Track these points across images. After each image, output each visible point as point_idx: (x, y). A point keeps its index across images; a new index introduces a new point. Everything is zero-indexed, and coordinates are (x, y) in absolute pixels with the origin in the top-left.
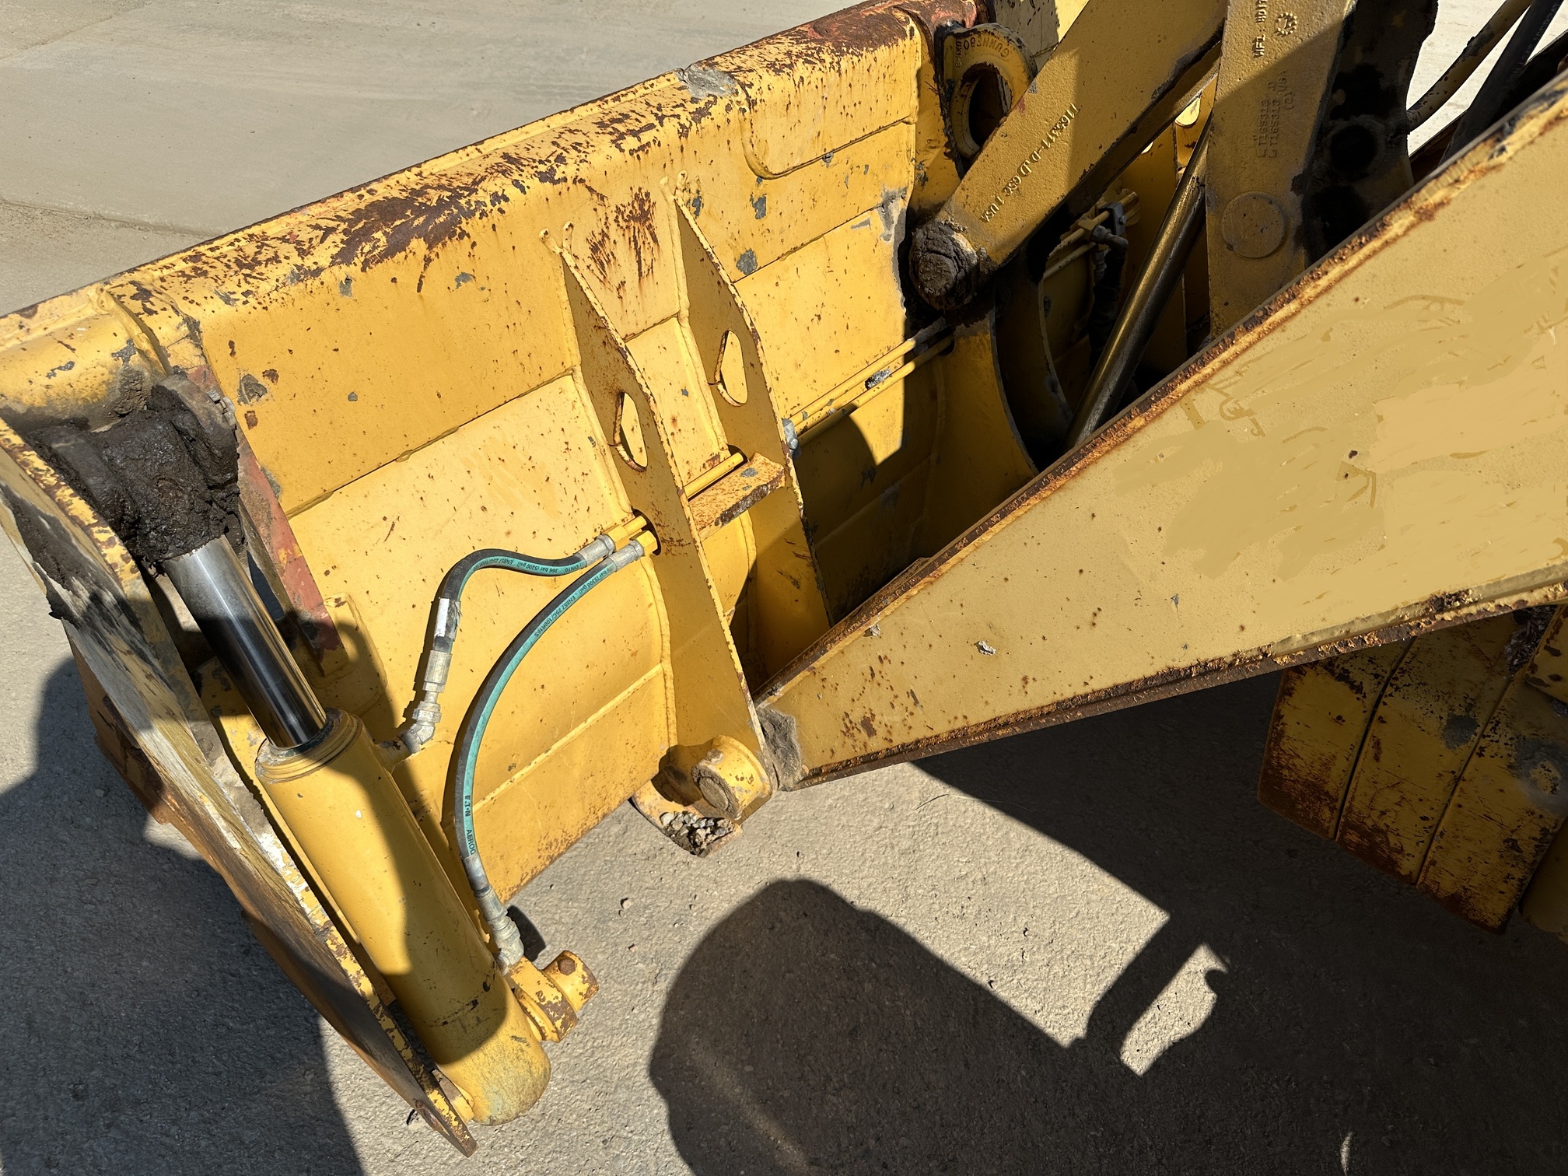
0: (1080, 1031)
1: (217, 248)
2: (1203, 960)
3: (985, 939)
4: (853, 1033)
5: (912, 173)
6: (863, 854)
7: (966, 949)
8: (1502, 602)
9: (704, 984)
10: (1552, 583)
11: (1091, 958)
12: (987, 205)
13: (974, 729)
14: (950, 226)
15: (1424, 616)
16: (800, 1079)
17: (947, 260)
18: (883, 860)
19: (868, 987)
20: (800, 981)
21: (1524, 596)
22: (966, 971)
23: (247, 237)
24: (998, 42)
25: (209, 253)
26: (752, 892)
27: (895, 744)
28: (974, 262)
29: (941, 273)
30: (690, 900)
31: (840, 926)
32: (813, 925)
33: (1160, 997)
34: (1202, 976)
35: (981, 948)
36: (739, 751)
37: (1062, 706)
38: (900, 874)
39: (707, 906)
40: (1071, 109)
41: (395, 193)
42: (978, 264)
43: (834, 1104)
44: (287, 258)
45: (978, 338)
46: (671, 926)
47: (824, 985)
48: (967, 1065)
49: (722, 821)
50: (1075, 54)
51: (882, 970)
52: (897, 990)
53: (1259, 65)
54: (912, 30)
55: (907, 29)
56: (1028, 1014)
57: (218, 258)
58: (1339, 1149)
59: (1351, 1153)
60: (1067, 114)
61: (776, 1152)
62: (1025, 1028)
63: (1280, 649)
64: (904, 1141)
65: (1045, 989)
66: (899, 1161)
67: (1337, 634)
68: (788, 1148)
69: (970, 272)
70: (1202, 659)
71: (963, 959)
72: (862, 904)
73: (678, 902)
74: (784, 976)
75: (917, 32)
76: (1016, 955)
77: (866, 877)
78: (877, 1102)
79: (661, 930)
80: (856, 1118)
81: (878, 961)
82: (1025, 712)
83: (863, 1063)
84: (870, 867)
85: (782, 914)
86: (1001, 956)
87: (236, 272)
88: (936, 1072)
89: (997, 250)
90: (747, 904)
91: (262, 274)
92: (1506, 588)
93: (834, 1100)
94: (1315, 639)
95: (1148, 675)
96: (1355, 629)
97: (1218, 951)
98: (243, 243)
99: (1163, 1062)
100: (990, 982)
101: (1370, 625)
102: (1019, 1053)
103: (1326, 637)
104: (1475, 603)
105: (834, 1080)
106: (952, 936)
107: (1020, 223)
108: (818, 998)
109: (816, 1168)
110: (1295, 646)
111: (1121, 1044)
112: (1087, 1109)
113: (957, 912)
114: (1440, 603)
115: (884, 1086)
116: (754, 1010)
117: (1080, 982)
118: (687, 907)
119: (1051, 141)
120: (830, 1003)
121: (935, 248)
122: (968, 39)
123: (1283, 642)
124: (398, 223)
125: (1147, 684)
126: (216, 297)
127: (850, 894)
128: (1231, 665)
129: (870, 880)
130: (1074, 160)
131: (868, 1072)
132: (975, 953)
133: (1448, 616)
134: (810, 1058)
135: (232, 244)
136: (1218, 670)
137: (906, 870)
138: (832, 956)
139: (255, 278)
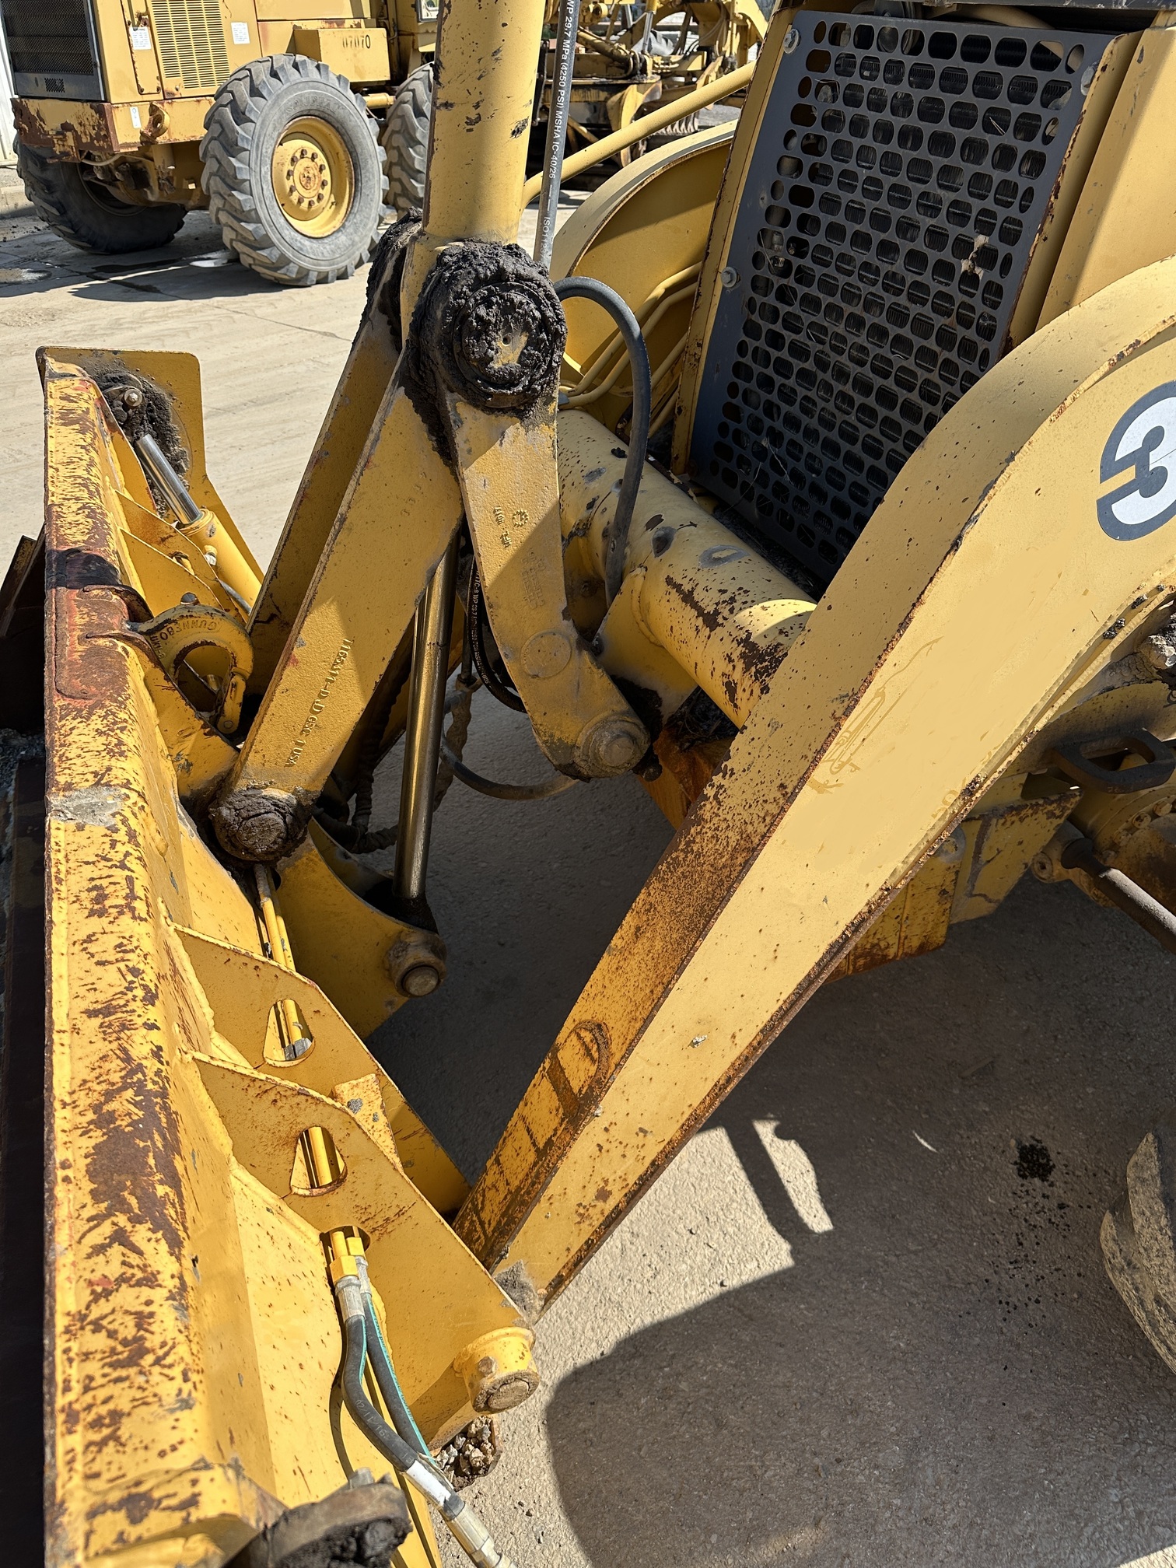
0: (786, 1247)
1: (67, 1381)
2: (765, 1131)
3: (684, 1266)
4: (720, 1425)
5: (172, 768)
6: (561, 1318)
7: (686, 1286)
8: (1000, 769)
9: (615, 1542)
10: (1018, 743)
11: (732, 1200)
12: (288, 753)
13: (702, 1107)
14: (254, 788)
15: (965, 804)
16: (741, 1495)
17: (270, 815)
18: (575, 1304)
19: (683, 1386)
20: (653, 1444)
21: (1009, 759)
22: (704, 1298)
23: (67, 1336)
24: (200, 620)
25: (71, 1396)
26: (544, 1443)
27: (631, 1183)
28: (295, 802)
29: (266, 828)
30: (520, 1512)
31: (618, 1378)
32: (608, 1403)
33: (781, 1176)
34: (776, 1139)
35: (691, 1274)
36: (496, 1339)
37: (767, 1030)
38: (596, 1298)
39: (536, 1496)
40: (345, 643)
41: (88, 1143)
42: (299, 803)
43: (774, 1476)
44: (149, 1303)
45: (304, 859)
46: (538, 1547)
47: (666, 1425)
48: (781, 1346)
49: (473, 1426)
50: (332, 602)
51: (674, 1366)
52: (697, 1363)
53: (511, 551)
54: (124, 649)
55: (120, 650)
56: (758, 1274)
57: (87, 1389)
58: (922, 1146)
59: (926, 1140)
60: (342, 648)
61: (796, 1553)
62: (768, 1283)
63: (894, 880)
64: (824, 1433)
65: (743, 1249)
66: (838, 1446)
67: (922, 847)
68: (797, 1539)
69: (295, 811)
70: (848, 922)
71: (694, 1293)
72: (607, 1347)
73: (516, 1525)
74: (641, 1457)
75: (128, 648)
76: (708, 1251)
77: (584, 1328)
78: (784, 1437)
79: (537, 1561)
80: (792, 1462)
81: (665, 1364)
82: (739, 1058)
83: (748, 1429)
84: (576, 1319)
85: (581, 1425)
86: (703, 1264)
87: (141, 1373)
88: (777, 1373)
89: (314, 781)
90: (554, 1454)
91: (163, 1344)
92: (996, 761)
93: (770, 1473)
94: (912, 859)
95: (817, 960)
96: (931, 837)
97: (763, 1118)
98: (75, 1346)
99: (829, 1207)
100: (722, 1284)
101: (937, 829)
102: (786, 1300)
103: (917, 853)
104: (987, 778)
105: (753, 1463)
106: (671, 1289)
107: (329, 749)
108: (675, 1437)
109: (822, 1523)
110: (902, 871)
111: (805, 1225)
112: (844, 1279)
113: (649, 1273)
114: (969, 791)
115: (773, 1423)
116: (661, 1504)
117: (747, 1221)
118: (527, 1519)
119: (335, 675)
120: (684, 1428)
121: (252, 813)
122: (164, 631)
123: (893, 874)
124: (151, 1161)
125: (821, 965)
126: (178, 1414)
127: (592, 1353)
128: (870, 912)
129: (588, 1326)
130: (362, 680)
131: (757, 1430)
132: (693, 1281)
133: (978, 795)
134: (725, 1474)
135: (70, 1360)
136: (864, 920)
137: (594, 1290)
138: (643, 1401)
139: (167, 1354)
